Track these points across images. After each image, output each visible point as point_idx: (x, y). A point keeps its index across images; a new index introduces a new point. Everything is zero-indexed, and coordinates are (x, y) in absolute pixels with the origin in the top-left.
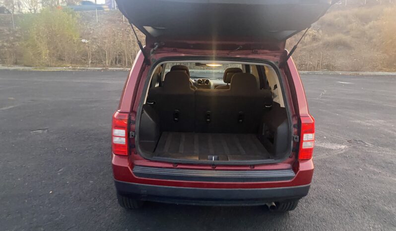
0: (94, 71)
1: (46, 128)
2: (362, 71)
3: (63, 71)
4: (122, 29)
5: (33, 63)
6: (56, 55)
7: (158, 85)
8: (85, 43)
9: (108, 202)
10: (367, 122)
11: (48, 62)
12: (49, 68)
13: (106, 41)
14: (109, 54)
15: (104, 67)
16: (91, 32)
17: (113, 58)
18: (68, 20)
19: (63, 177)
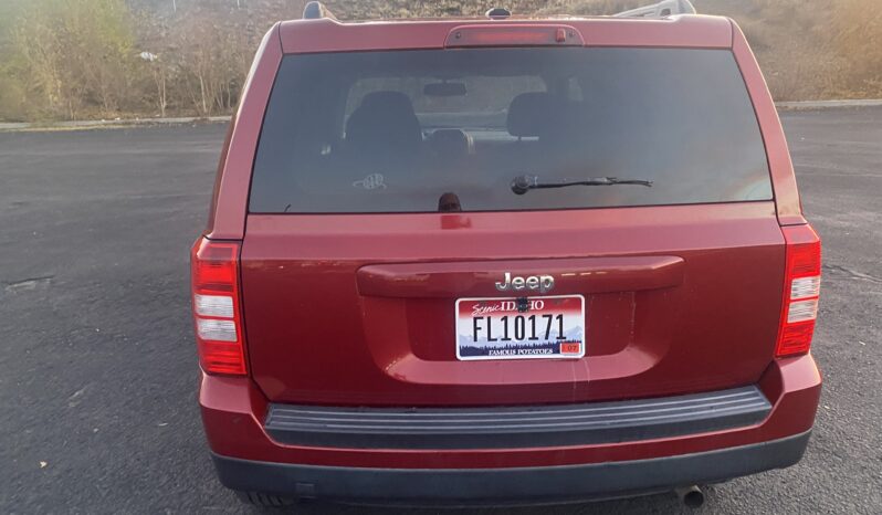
0: (175, 126)
1: (46, 274)
2: (793, 100)
3: (101, 130)
4: (236, 25)
5: (26, 114)
6: (79, 92)
7: (329, 150)
8: (149, 60)
9: (208, 487)
10: (839, 219)
11: (61, 108)
12: (65, 123)
13: (200, 53)
14: (209, 84)
15: (198, 115)
16: (163, 34)
17: (218, 94)
18: (103, 7)
19: (83, 415)
